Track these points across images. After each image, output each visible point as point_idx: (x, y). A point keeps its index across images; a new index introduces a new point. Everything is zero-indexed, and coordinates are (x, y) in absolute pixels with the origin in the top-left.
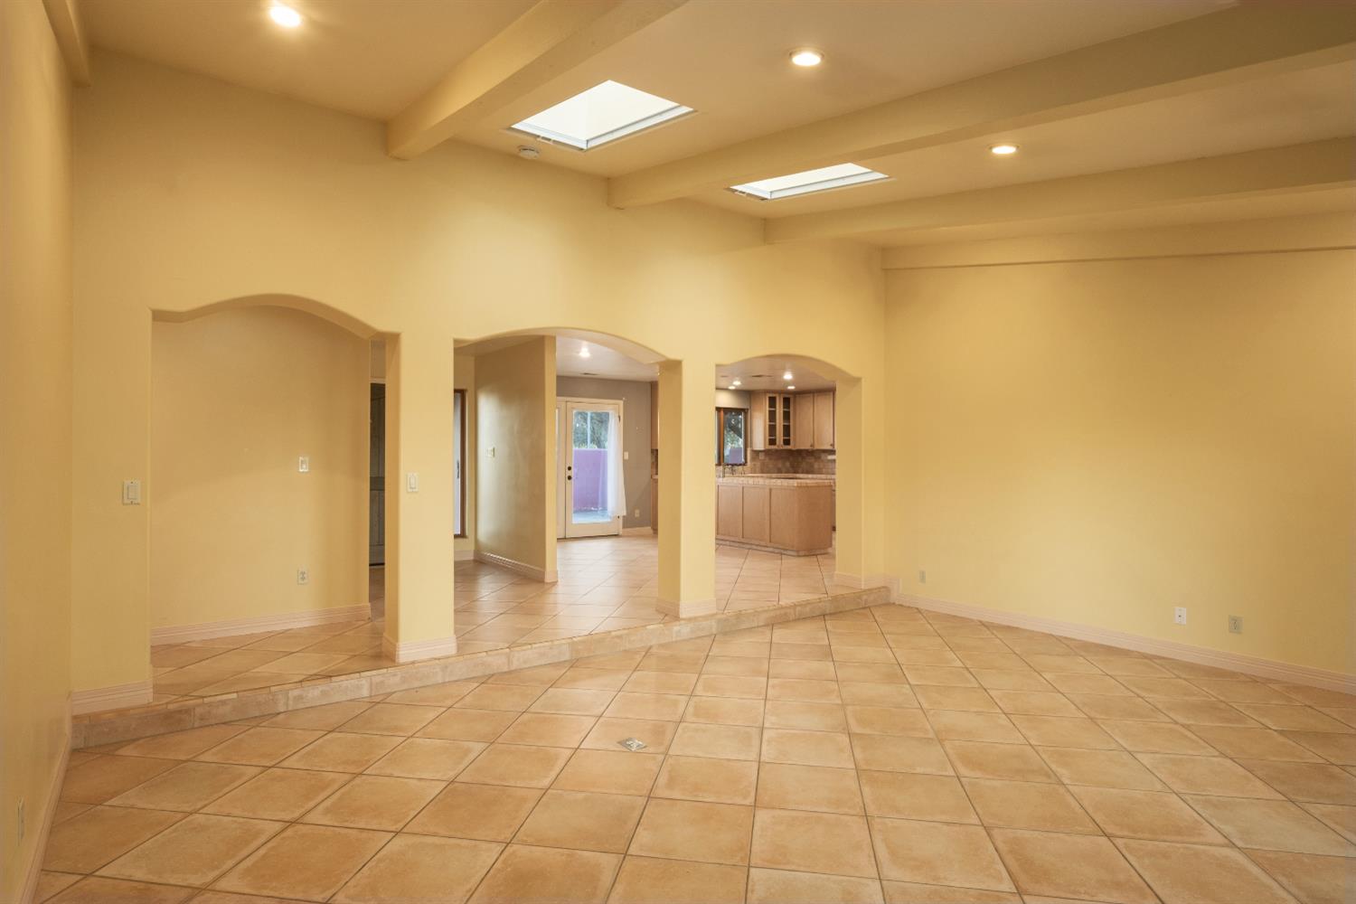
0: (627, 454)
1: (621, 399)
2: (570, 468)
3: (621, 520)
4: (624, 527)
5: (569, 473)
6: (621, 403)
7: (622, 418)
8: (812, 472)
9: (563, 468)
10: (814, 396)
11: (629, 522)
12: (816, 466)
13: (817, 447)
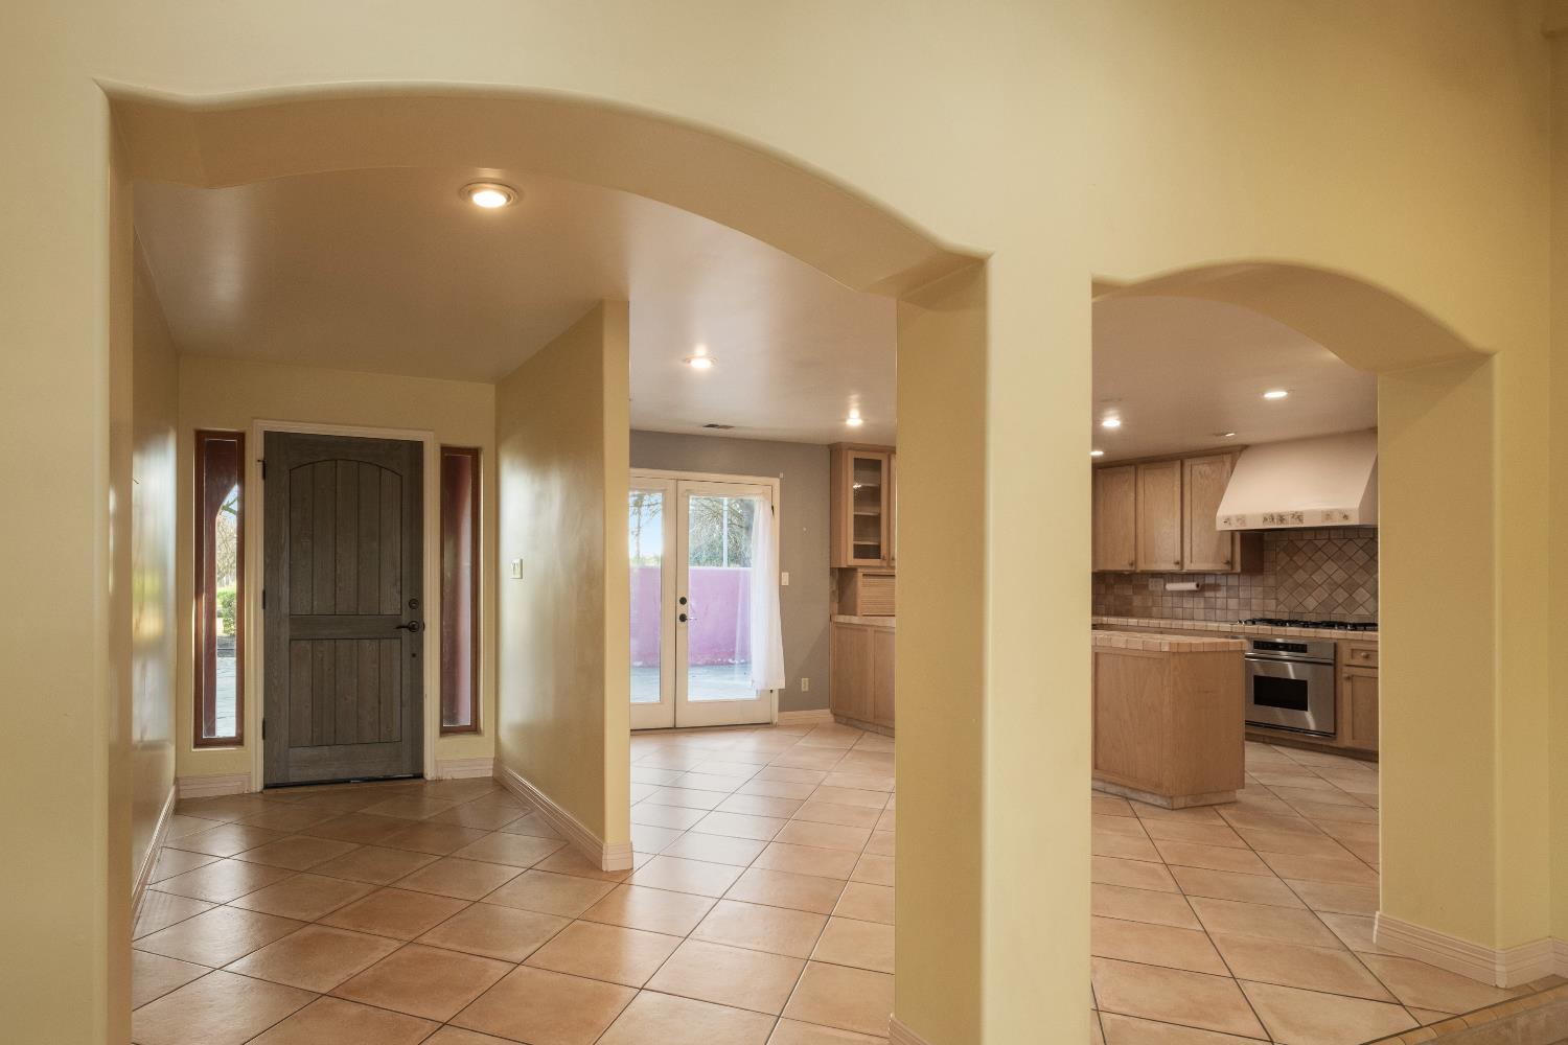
0: (786, 576)
1: (778, 476)
2: (683, 601)
3: (776, 696)
4: (782, 709)
5: (681, 609)
6: (776, 482)
7: (777, 509)
8: (1129, 614)
9: (671, 600)
10: (1136, 469)
11: (789, 699)
12: (1137, 601)
13: (1142, 566)
